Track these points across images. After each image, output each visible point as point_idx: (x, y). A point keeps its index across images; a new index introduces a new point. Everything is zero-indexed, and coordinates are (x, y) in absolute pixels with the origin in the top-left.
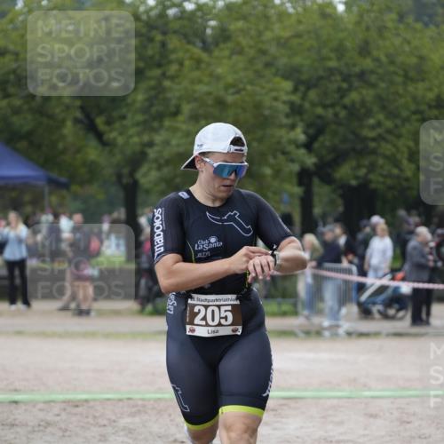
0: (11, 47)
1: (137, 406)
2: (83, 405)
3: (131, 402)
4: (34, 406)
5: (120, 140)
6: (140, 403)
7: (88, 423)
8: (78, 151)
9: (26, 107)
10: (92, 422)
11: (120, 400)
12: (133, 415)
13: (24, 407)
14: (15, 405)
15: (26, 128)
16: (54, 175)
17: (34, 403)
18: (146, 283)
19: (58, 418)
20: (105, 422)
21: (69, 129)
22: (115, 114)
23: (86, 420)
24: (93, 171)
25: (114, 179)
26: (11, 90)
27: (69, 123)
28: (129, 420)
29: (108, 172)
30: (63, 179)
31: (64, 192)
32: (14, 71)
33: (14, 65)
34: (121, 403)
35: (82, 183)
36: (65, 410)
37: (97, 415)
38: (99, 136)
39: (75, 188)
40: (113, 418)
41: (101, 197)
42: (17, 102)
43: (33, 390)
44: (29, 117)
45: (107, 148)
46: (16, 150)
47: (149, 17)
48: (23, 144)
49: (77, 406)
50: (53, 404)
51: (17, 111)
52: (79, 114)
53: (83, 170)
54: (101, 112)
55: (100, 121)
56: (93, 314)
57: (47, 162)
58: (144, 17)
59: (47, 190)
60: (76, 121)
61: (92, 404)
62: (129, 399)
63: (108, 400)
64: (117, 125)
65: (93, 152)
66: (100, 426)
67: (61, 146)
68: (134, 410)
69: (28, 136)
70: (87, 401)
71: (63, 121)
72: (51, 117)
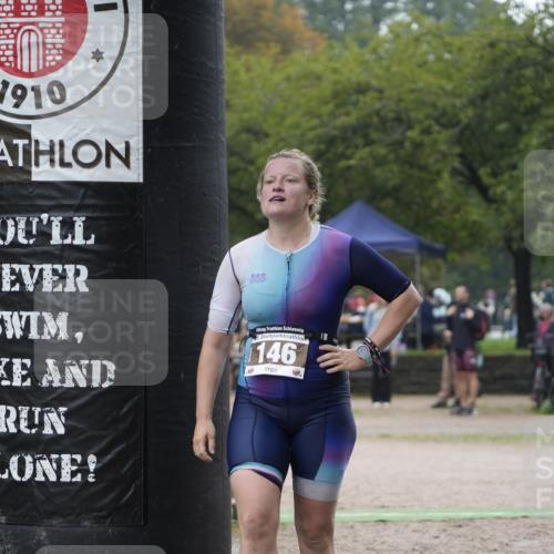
0: (374, 83)
1: (536, 526)
2: (467, 525)
3: (527, 521)
4: (407, 526)
5: (510, 196)
6: (539, 522)
7: (474, 547)
8: (457, 210)
9: (392, 157)
10: (479, 545)
11: (515, 518)
12: (530, 537)
13: (394, 527)
14: (382, 524)
15: (393, 183)
16: (427, 240)
17: (406, 523)
18: (543, 374)
19: (436, 541)
20: (496, 546)
21: (445, 183)
22: (503, 163)
23: (472, 543)
24: (476, 234)
25: (501, 244)
26: (374, 135)
27: (446, 176)
28: (525, 543)
29: (495, 235)
30: (438, 246)
31: (440, 261)
32: (378, 113)
33: (377, 105)
34: (515, 523)
35: (461, 250)
36: (445, 530)
37: (486, 537)
38: (483, 191)
39: (452, 256)
40: (506, 541)
41: (485, 267)
42: (382, 151)
43: (404, 507)
44: (395, 168)
45: (494, 206)
46: (379, 209)
47: (546, 40)
48: (389, 203)
49: (460, 526)
50: (429, 524)
51: (380, 162)
52: (457, 164)
53: (463, 234)
54: (485, 161)
55: (483, 172)
56: (476, 412)
57: (418, 224)
58: (540, 41)
59: (418, 258)
60: (455, 172)
61: (478, 523)
62: (525, 517)
63: (499, 518)
64: (506, 177)
65: (476, 211)
66: (489, 551)
67: (435, 204)
68: (531, 531)
69: (394, 192)
70: (471, 519)
71: (438, 173)
72: (423, 168)
